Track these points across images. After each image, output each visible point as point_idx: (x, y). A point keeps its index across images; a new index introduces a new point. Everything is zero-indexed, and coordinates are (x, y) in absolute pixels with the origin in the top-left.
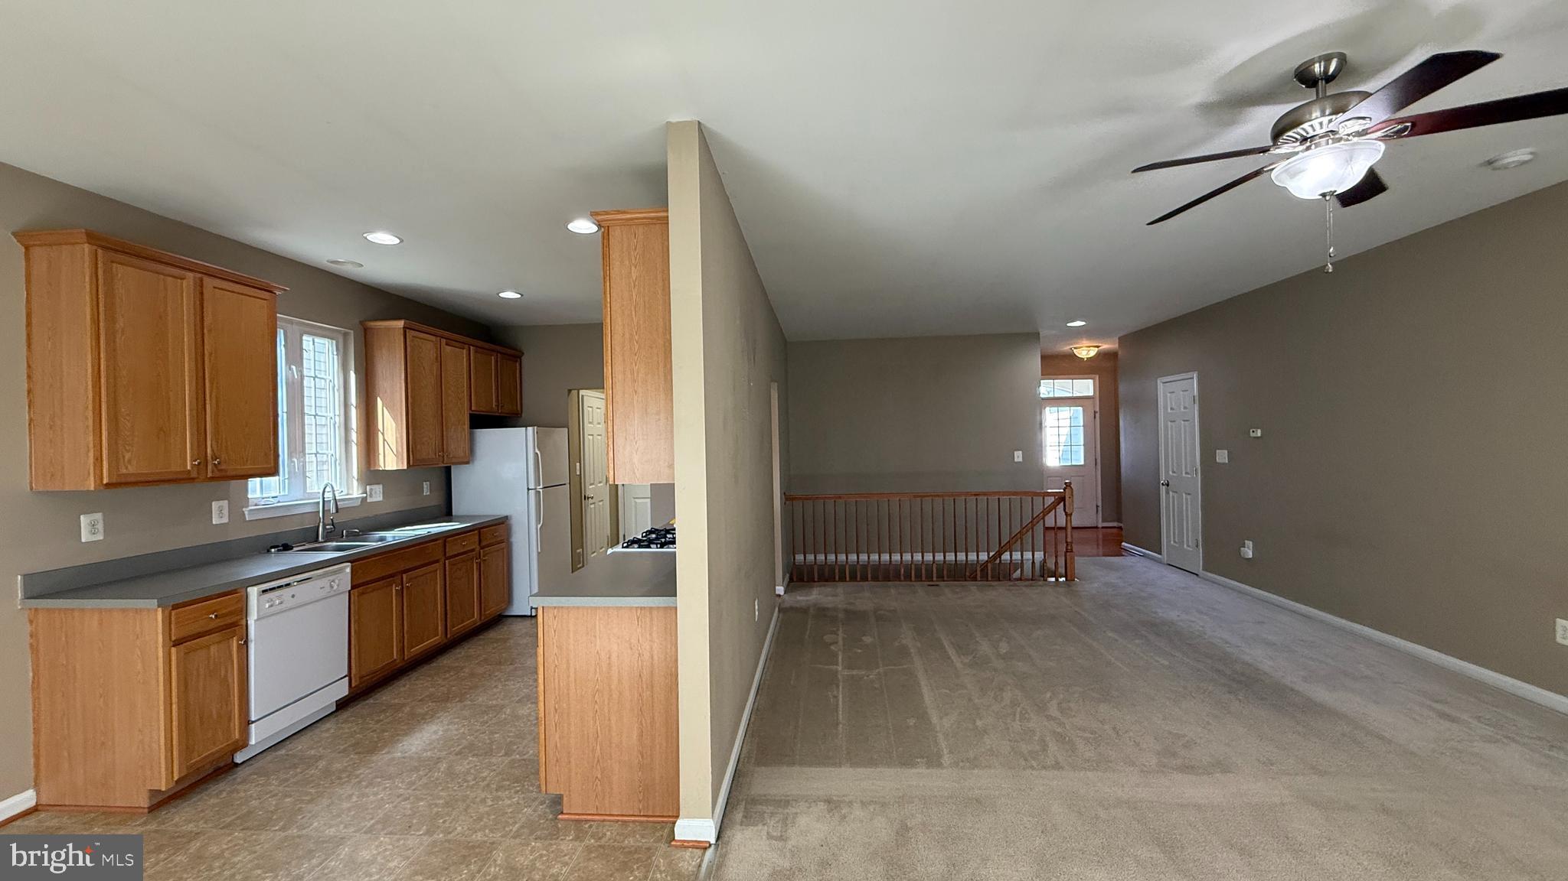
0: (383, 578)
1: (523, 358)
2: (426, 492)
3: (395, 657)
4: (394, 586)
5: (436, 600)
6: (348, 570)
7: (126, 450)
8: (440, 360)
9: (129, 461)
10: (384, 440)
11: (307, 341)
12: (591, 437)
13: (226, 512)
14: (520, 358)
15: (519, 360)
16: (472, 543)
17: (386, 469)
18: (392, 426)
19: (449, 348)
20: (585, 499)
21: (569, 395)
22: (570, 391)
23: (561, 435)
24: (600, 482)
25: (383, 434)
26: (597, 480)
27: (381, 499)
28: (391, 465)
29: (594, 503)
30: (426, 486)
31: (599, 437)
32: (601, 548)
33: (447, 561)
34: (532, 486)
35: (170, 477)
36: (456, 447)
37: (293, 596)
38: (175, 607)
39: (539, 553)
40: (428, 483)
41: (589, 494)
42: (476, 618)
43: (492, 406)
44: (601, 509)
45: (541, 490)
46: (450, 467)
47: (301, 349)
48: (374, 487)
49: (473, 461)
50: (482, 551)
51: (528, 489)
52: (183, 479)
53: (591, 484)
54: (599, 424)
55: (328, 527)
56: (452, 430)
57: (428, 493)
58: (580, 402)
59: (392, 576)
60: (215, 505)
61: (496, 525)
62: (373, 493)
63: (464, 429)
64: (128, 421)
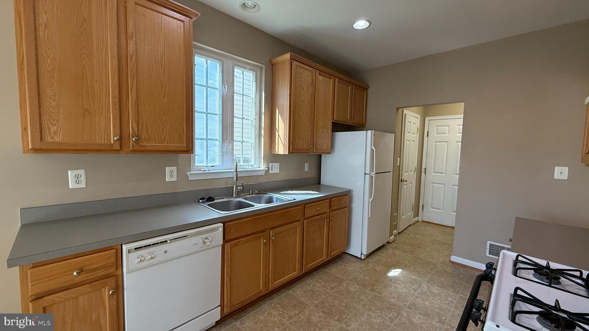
0: (254, 234)
1: (369, 90)
2: (306, 169)
3: (261, 289)
4: (262, 238)
5: (295, 248)
6: (221, 229)
7: (52, 123)
8: (314, 84)
9: (55, 133)
10: (279, 135)
11: (238, 71)
12: (408, 142)
13: (175, 174)
14: (367, 89)
15: (366, 91)
16: (325, 208)
17: (279, 154)
18: (282, 126)
19: (321, 77)
20: (401, 181)
21: (397, 111)
22: (398, 109)
23: (390, 138)
24: (411, 171)
25: (278, 132)
26: (409, 170)
27: (278, 172)
28: (280, 151)
29: (406, 184)
30: (306, 166)
31: (413, 142)
32: (408, 213)
33: (305, 220)
34: (368, 172)
35: (98, 148)
36: (323, 142)
37: (166, 252)
38: (35, 266)
39: (369, 218)
40: (308, 164)
41: (404, 178)
42: (324, 258)
43: (347, 118)
44: (410, 188)
45: (374, 175)
46: (321, 155)
47: (233, 76)
48: (274, 164)
49: (333, 152)
50: (331, 213)
51: (365, 174)
52: (107, 150)
53: (406, 172)
54: (414, 134)
55: (239, 188)
56: (321, 131)
57: (308, 170)
58: (403, 117)
59: (262, 231)
60: (168, 169)
61: (341, 196)
62: (273, 168)
63: (328, 132)
64: (54, 101)
